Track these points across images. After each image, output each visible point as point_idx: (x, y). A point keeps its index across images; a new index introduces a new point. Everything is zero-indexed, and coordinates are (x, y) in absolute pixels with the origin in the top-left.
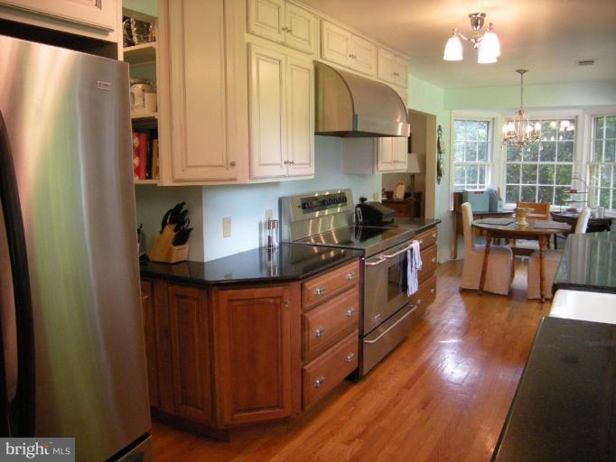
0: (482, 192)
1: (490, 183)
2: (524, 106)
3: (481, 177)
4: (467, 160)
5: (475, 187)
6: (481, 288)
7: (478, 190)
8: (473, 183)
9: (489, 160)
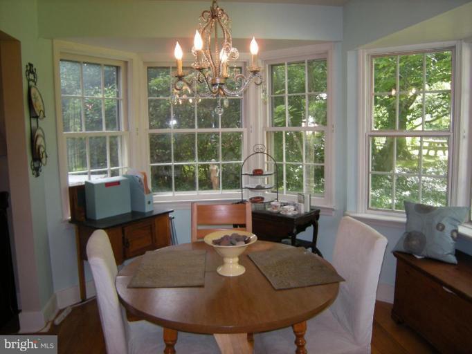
0: (118, 183)
1: (126, 165)
3: (111, 149)
4: (87, 129)
9: (123, 127)
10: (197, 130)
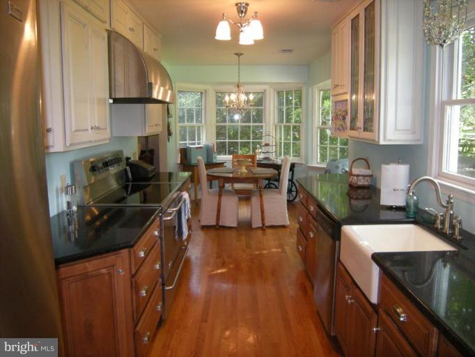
0: (201, 147)
1: (204, 140)
2: (241, 81)
3: (198, 136)
5: (194, 144)
6: (217, 224)
7: (197, 146)
8: (193, 140)
9: (203, 122)
10: (251, 124)
